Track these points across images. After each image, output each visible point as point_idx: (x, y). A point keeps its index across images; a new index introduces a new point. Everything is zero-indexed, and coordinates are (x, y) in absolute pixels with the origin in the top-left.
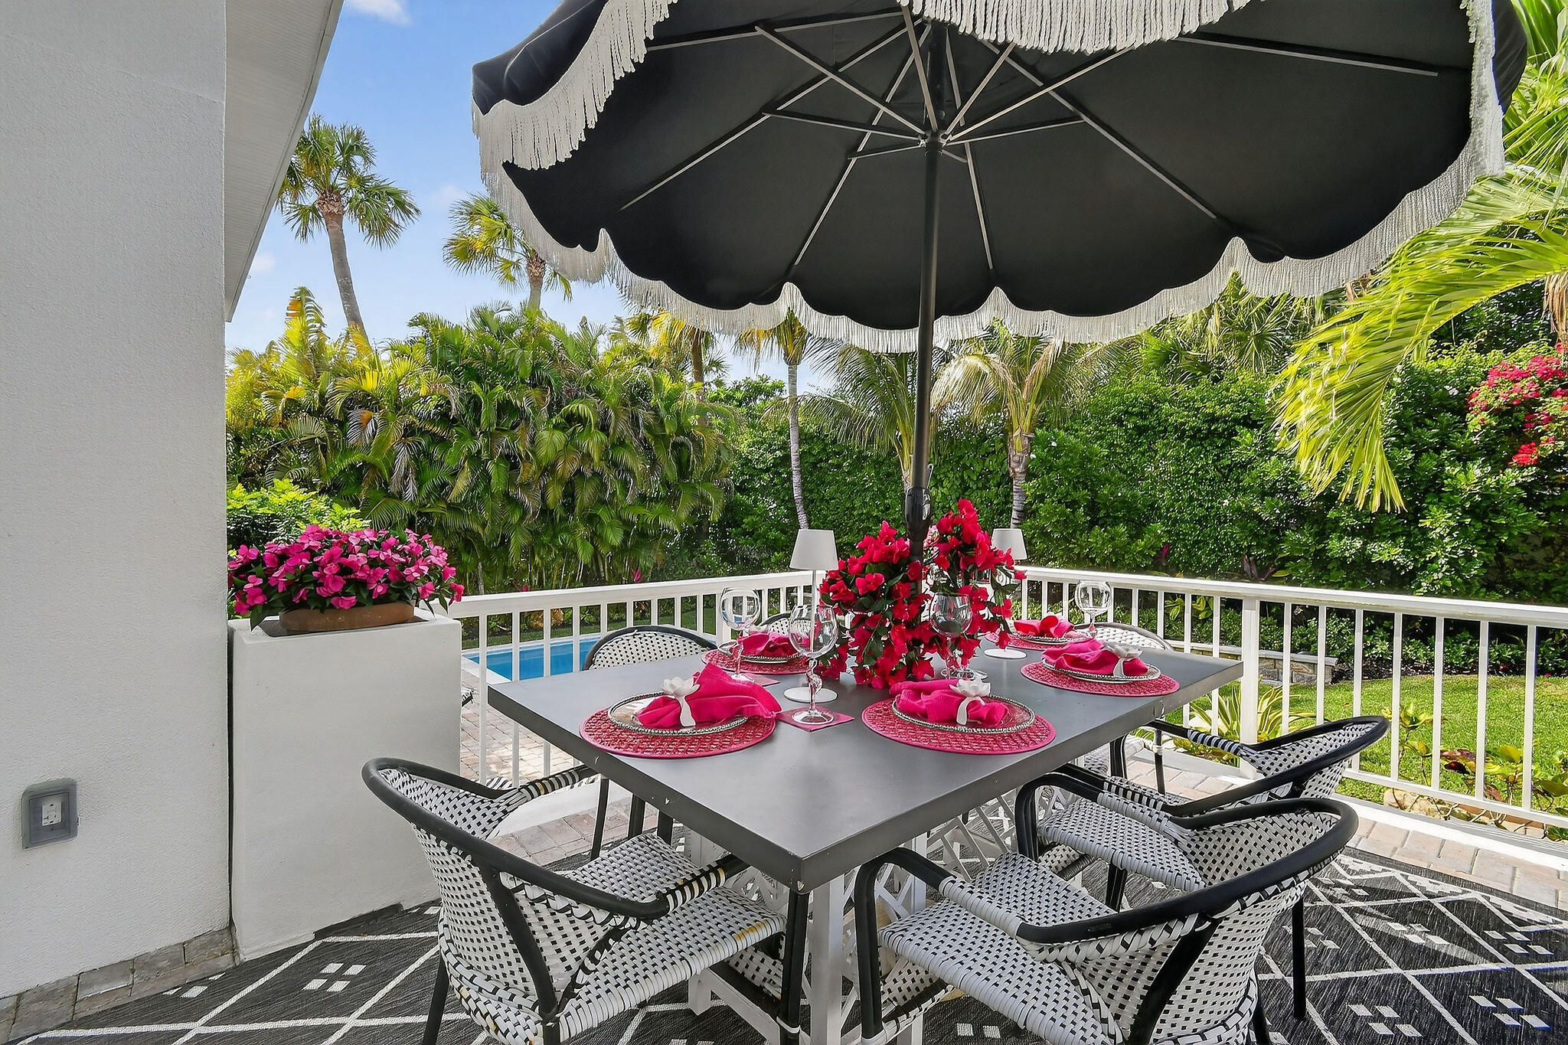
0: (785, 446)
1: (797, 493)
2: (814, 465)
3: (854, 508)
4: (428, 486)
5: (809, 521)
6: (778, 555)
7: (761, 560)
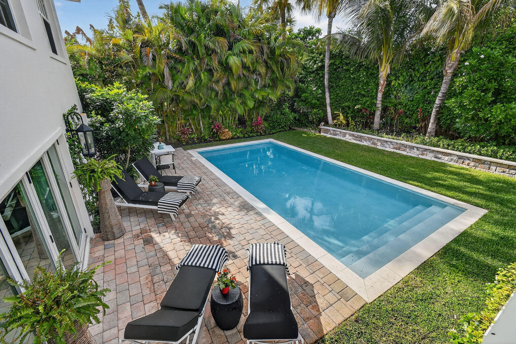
0: (322, 61)
1: (326, 82)
2: (335, 70)
3: (352, 90)
4: (177, 83)
5: (330, 96)
6: (315, 110)
7: (308, 112)
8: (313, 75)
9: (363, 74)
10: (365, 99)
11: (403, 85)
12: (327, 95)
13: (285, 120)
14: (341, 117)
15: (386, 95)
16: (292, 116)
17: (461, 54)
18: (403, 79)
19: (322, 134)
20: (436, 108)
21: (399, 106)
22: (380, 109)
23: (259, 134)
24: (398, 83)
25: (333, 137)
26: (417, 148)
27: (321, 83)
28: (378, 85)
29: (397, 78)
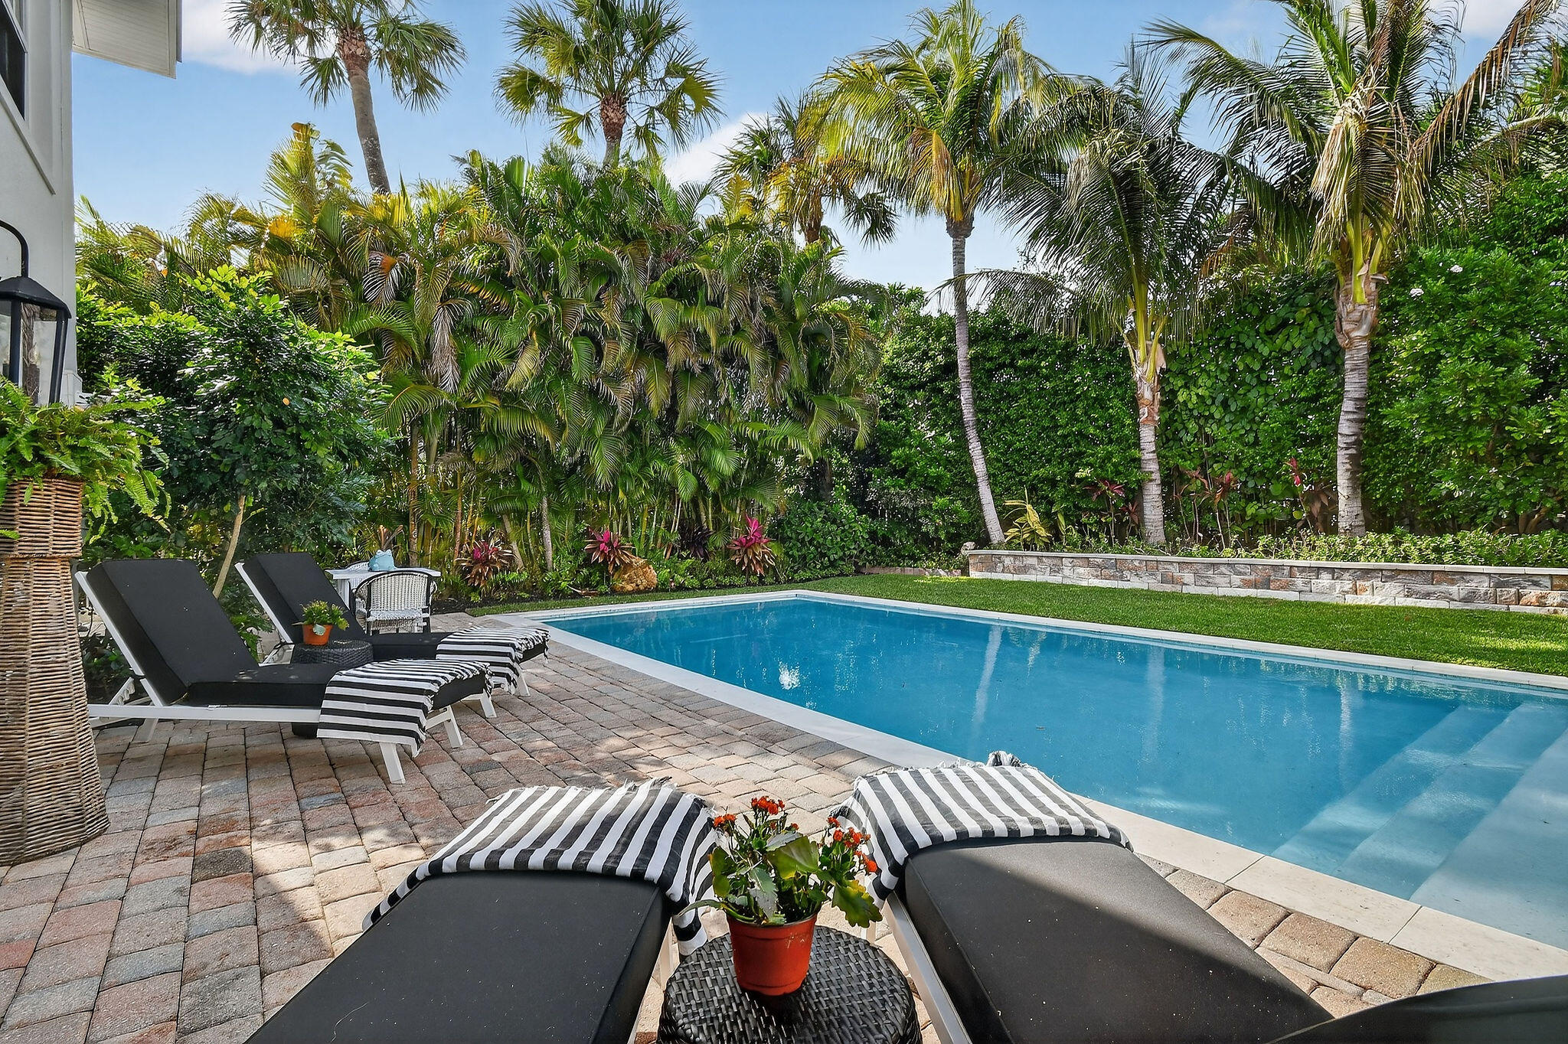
0: (949, 352)
1: (967, 414)
2: (991, 373)
3: (1056, 427)
4: (472, 373)
5: (985, 452)
6: (940, 500)
7: (916, 509)
8: (921, 393)
9: (1081, 376)
10: (1101, 451)
11: (1214, 399)
12: (975, 448)
13: (842, 540)
14: (1033, 517)
15: (1167, 436)
16: (862, 526)
17: (1378, 283)
18: (1209, 383)
19: (974, 574)
20: (1347, 449)
21: (1215, 466)
22: (1156, 476)
23: (752, 579)
24: (1197, 395)
25: (1016, 578)
26: (1332, 570)
27: (950, 416)
28: (1134, 403)
29: (1190, 382)
